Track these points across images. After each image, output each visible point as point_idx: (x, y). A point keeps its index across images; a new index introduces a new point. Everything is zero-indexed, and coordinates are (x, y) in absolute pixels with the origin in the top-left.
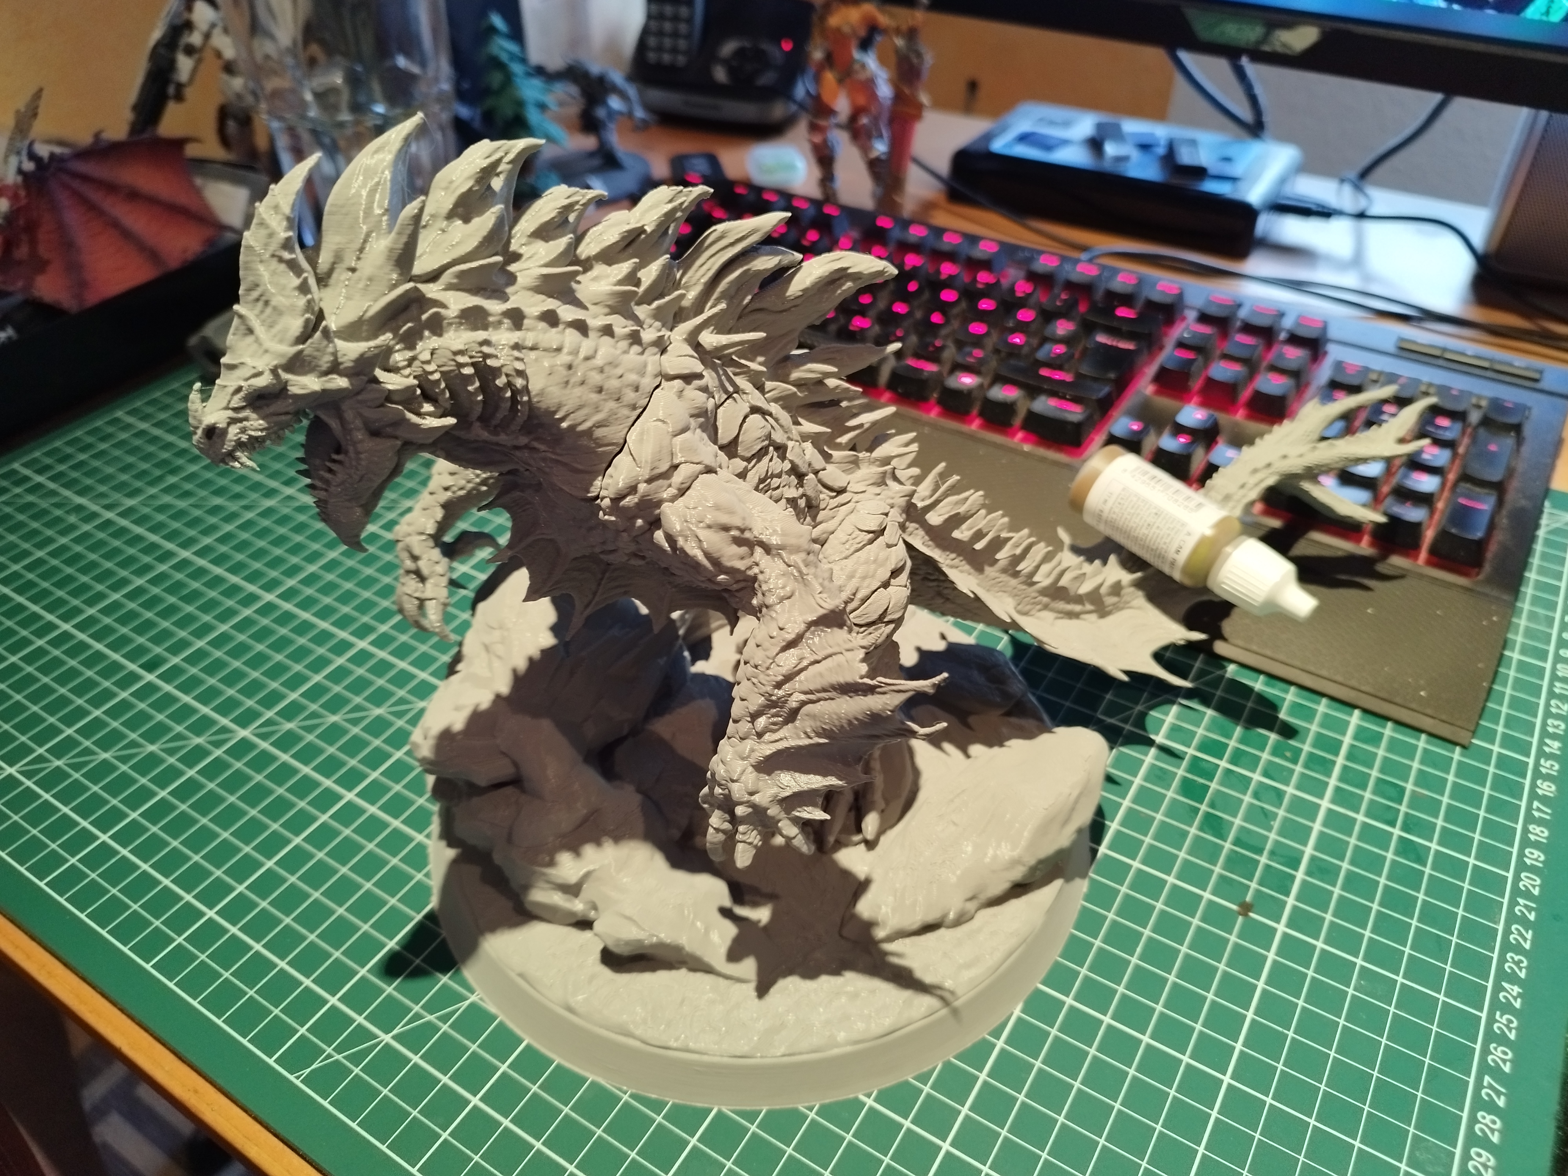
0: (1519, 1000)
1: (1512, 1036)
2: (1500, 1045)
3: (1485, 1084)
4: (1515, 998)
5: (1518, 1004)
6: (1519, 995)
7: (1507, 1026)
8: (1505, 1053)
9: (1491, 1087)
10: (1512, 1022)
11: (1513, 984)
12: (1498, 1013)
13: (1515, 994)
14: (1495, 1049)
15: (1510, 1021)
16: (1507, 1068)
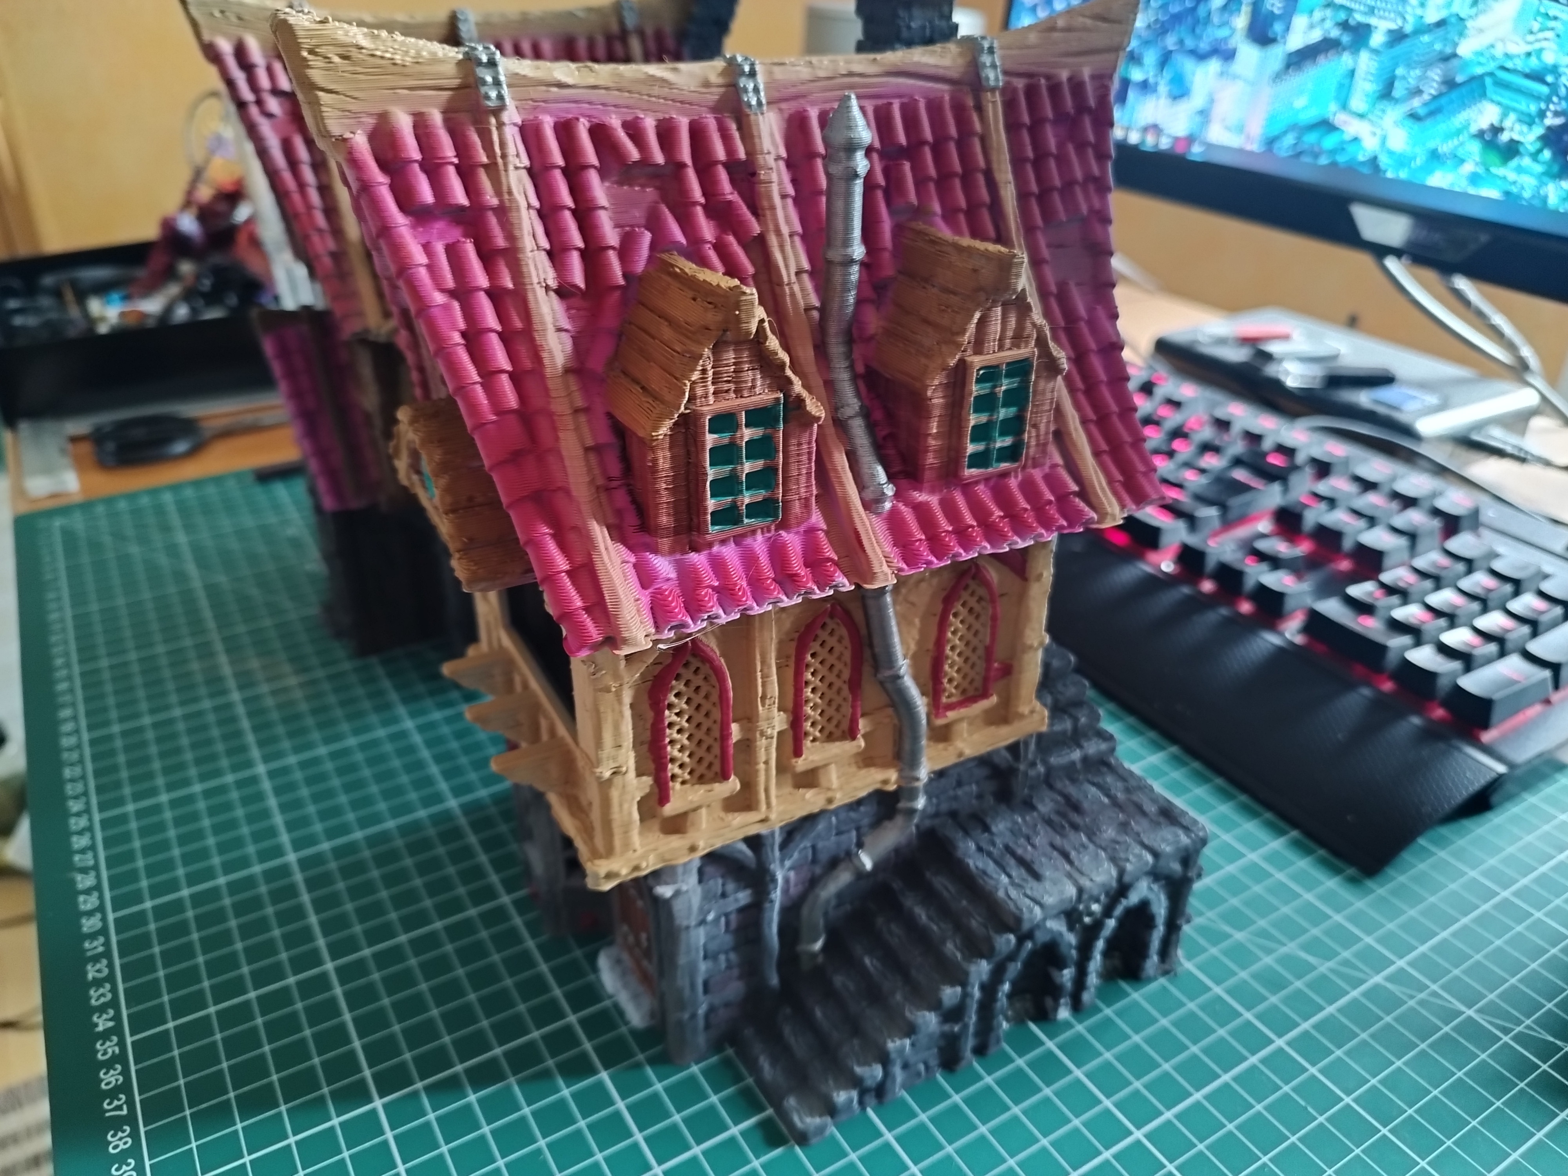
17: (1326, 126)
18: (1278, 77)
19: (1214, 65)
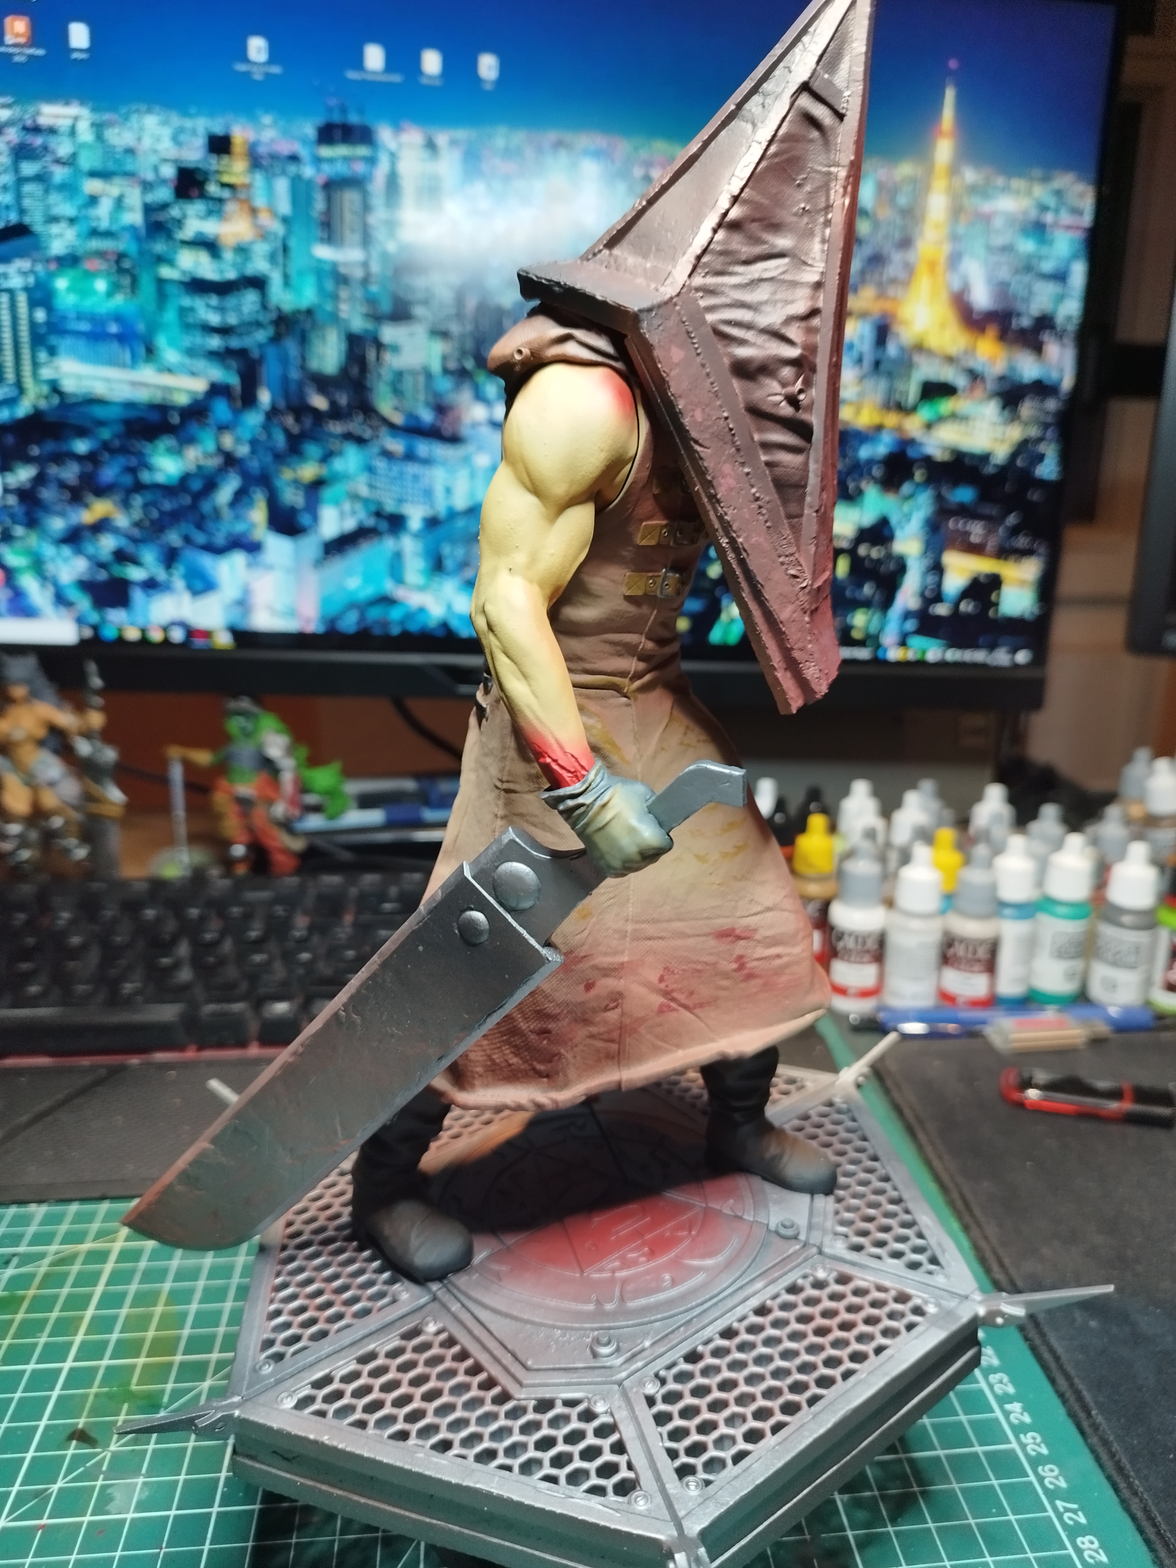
0: (1025, 1414)
1: (1044, 1451)
2: (1044, 1465)
3: (1061, 1510)
4: (1022, 1414)
5: (1027, 1419)
6: (1023, 1409)
7: (1035, 1444)
8: (1052, 1470)
9: (1067, 1510)
11: (1011, 1402)
12: (1022, 1436)
13: (1019, 1411)
14: (1043, 1470)
15: (1034, 1438)
16: (1063, 1484)
17: (387, 600)
18: (319, 563)
19: (238, 559)
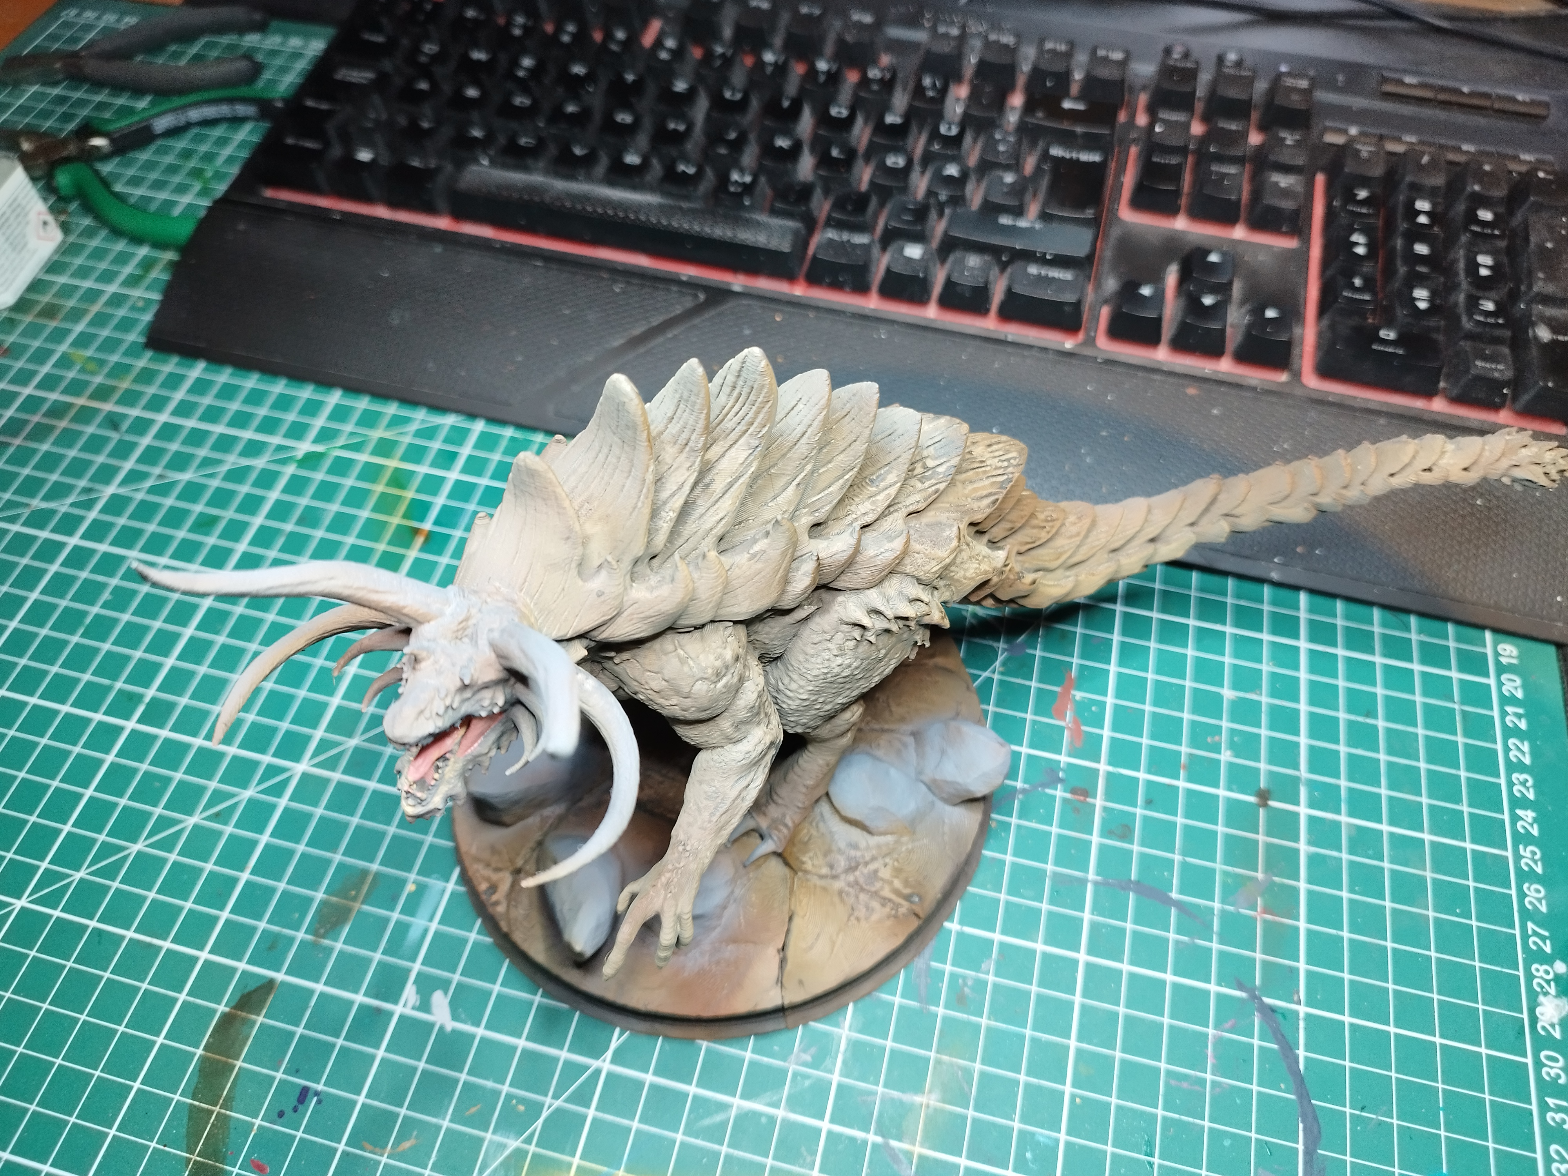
0: (1535, 826)
1: (1539, 869)
2: (1531, 884)
3: (1530, 932)
4: (1532, 825)
5: (1535, 831)
6: (1535, 820)
7: (1533, 860)
9: (1535, 933)
10: (1535, 853)
11: (1526, 809)
12: (1521, 847)
13: (1530, 820)
14: (1529, 889)
